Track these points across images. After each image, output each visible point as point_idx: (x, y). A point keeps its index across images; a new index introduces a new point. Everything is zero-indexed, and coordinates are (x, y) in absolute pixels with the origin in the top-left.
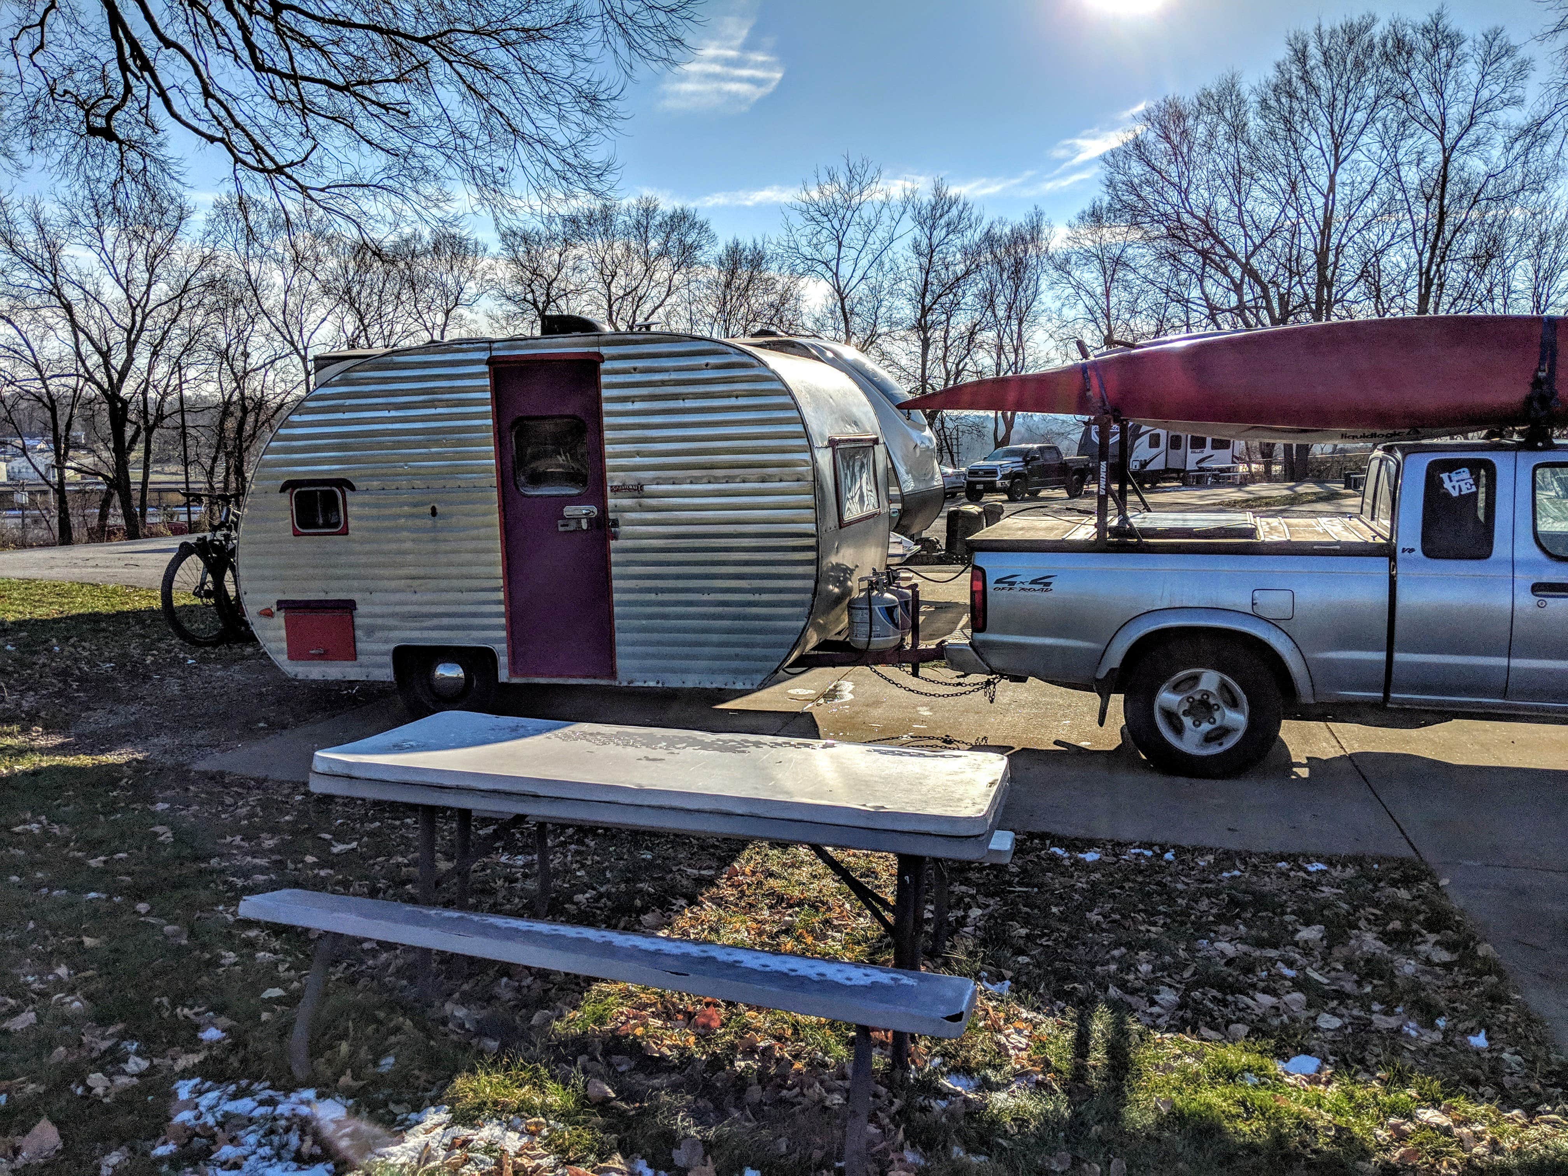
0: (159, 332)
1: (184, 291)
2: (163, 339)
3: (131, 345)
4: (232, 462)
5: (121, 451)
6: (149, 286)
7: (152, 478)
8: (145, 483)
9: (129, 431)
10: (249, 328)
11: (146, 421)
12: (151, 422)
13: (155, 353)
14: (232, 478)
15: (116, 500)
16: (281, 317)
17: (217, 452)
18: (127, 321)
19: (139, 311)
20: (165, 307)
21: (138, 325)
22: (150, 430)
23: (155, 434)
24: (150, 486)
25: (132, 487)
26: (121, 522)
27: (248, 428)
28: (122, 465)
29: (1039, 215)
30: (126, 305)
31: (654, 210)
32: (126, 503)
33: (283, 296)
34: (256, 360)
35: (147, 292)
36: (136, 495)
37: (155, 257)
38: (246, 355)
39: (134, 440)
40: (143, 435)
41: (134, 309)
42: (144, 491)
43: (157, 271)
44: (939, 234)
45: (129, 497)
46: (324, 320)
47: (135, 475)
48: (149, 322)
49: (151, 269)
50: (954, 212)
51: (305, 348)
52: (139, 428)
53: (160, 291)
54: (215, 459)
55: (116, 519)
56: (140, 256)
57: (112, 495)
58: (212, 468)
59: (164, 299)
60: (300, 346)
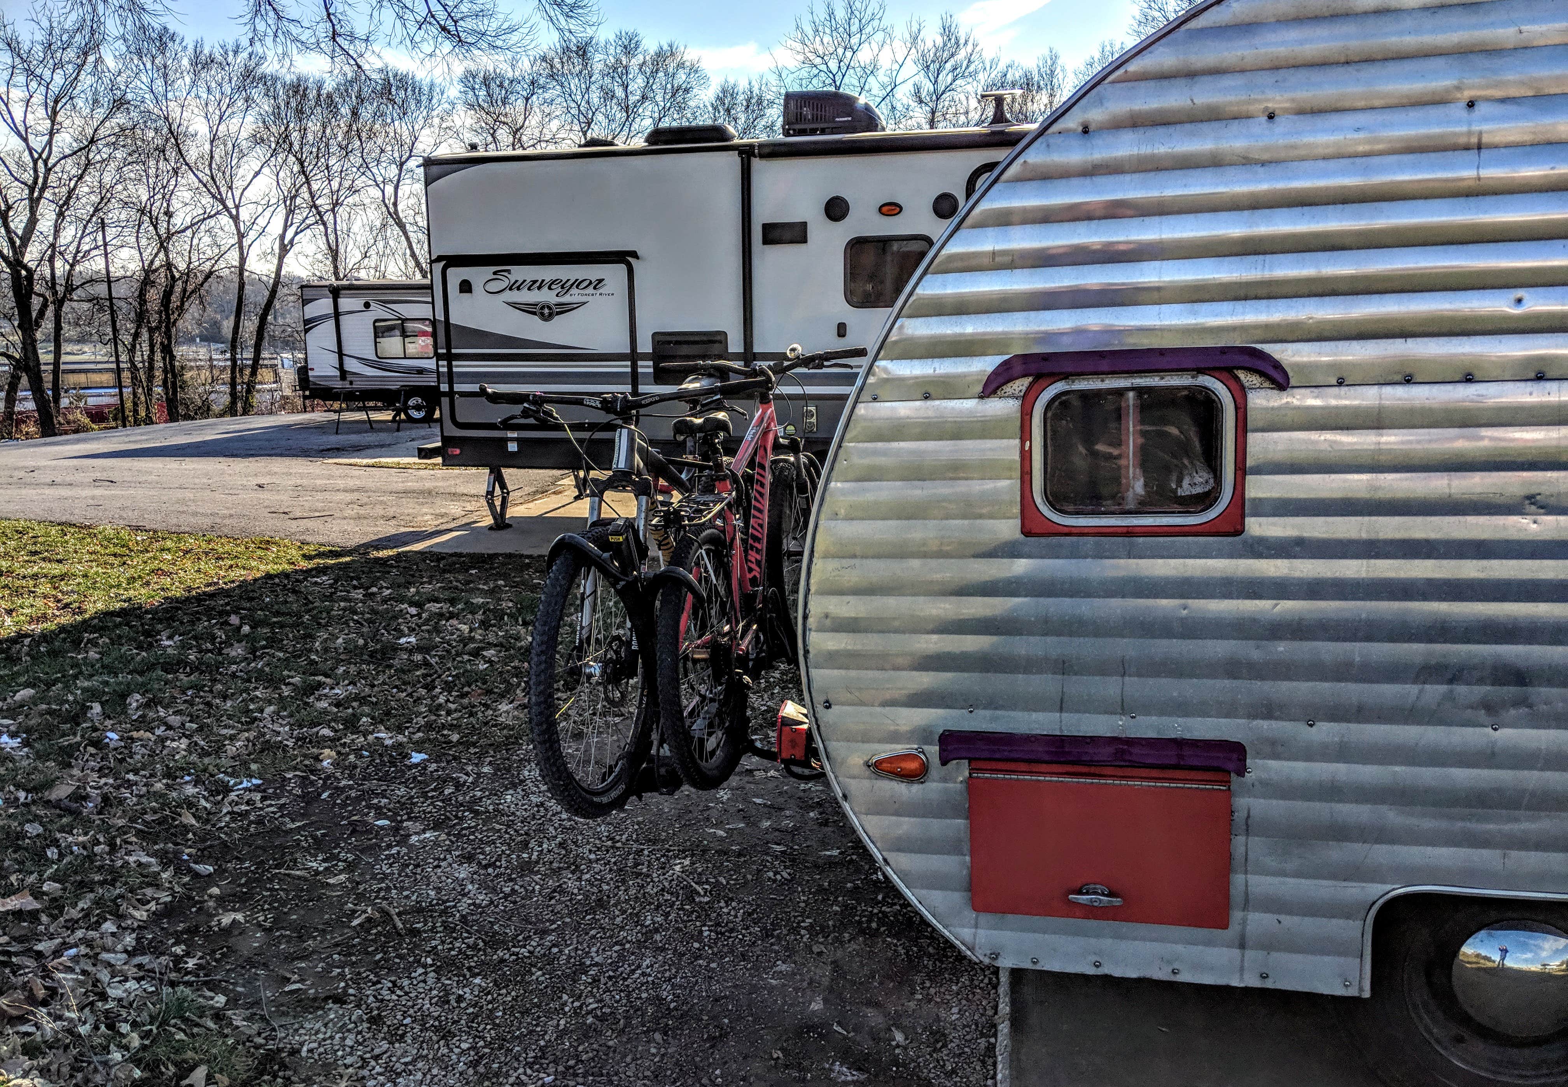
0: (64, 190)
1: (92, 141)
2: (69, 197)
3: (34, 203)
4: (158, 338)
5: (28, 325)
6: (51, 134)
7: (64, 358)
8: (56, 363)
9: (36, 303)
10: (173, 182)
11: (55, 293)
12: (60, 295)
13: (61, 215)
14: (158, 356)
15: (24, 380)
16: (207, 171)
17: (139, 327)
18: (28, 177)
19: (40, 164)
20: (69, 160)
21: (40, 181)
22: (59, 304)
23: (66, 308)
24: (62, 367)
25: (43, 368)
26: (31, 405)
27: (175, 299)
28: (29, 345)
29: (1054, 58)
30: (26, 157)
31: (637, 47)
32: (36, 386)
33: (207, 147)
34: (178, 221)
35: (50, 143)
36: (48, 378)
37: (56, 102)
38: (169, 214)
39: (42, 313)
40: (51, 308)
41: (35, 162)
42: (56, 372)
43: (59, 119)
44: (945, 78)
45: (40, 379)
46: (257, 174)
47: (45, 356)
48: (52, 177)
49: (53, 116)
50: (962, 55)
51: (237, 207)
52: (46, 300)
53: (64, 141)
54: (136, 336)
55: (27, 404)
56: (38, 99)
57: (19, 378)
58: (134, 346)
59: (67, 152)
60: (230, 204)
